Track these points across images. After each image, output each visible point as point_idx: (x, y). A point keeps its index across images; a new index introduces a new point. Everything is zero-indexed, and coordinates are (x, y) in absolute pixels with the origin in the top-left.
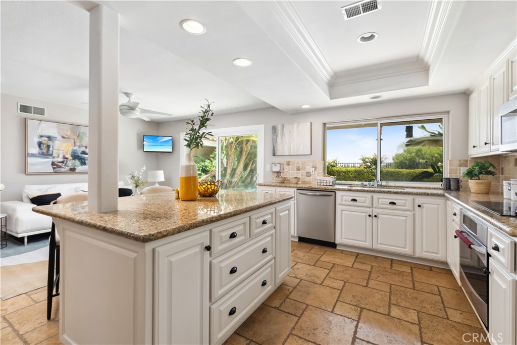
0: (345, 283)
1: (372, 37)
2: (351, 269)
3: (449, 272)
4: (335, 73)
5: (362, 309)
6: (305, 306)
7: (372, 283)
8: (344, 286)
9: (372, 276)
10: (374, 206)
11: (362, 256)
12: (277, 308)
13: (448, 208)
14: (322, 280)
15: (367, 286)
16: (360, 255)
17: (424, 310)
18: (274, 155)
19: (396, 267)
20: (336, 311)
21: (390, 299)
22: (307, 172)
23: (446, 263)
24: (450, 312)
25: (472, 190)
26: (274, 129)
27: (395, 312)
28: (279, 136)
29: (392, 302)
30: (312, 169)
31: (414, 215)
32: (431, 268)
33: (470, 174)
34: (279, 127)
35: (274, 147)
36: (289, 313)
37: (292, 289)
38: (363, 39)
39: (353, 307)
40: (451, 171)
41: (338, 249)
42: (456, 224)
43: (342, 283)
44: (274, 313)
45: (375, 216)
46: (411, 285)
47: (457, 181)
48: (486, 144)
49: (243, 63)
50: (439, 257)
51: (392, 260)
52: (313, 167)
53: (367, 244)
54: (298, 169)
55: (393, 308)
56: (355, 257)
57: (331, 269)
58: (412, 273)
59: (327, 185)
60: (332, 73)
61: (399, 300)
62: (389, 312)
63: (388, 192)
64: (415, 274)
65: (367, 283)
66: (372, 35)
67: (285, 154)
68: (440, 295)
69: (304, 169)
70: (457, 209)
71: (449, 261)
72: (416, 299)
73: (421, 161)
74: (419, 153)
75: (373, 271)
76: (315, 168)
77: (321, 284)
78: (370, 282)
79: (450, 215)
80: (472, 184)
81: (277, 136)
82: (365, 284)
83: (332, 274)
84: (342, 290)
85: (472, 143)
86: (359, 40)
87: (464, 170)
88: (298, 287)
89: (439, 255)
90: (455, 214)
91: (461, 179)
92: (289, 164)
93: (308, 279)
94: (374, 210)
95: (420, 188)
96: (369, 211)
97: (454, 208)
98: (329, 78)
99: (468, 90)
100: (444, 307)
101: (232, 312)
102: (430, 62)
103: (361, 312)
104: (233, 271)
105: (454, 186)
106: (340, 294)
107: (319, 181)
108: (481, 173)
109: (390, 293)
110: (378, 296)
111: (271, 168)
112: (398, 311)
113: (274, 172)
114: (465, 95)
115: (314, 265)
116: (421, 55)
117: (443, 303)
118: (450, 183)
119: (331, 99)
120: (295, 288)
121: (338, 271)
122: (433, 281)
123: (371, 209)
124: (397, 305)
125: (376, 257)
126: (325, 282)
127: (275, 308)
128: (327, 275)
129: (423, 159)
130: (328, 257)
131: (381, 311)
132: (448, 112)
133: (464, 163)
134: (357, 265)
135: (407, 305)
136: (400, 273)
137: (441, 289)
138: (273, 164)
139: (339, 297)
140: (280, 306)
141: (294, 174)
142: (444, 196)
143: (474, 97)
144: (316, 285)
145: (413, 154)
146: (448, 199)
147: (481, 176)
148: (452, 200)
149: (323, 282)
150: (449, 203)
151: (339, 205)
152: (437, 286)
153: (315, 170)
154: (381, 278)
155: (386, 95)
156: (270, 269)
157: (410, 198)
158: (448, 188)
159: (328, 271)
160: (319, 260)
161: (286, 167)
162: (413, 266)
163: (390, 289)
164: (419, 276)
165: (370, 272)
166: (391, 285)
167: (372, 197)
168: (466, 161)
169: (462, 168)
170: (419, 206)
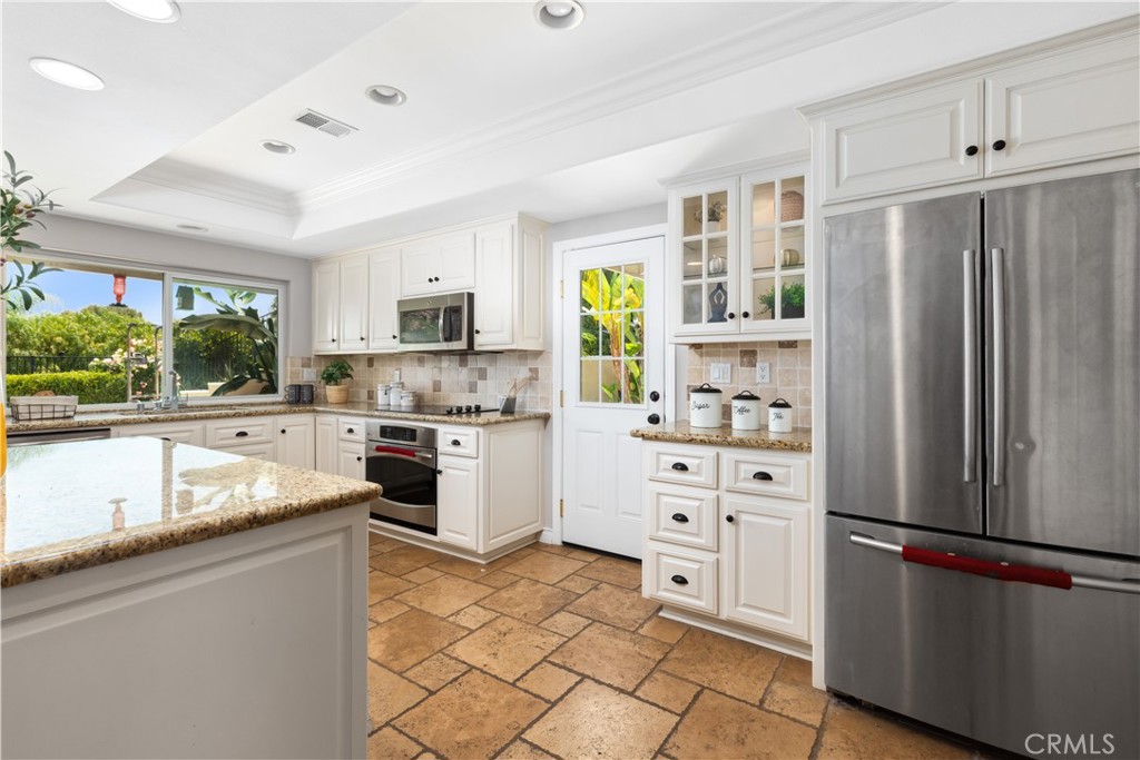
1: (281, 149)
13: (321, 427)
25: (333, 401)
31: (276, 447)
38: (269, 146)
40: (294, 375)
42: (353, 443)
47: (310, 387)
48: (362, 339)
63: (234, 416)
66: (283, 147)
80: (333, 391)
85: (326, 336)
87: (312, 373)
90: (350, 431)
91: (314, 384)
114: (308, 263)
132: (286, 282)
133: (307, 364)
142: (313, 410)
143: (324, 269)
147: (339, 380)
157: (269, 421)
158: (297, 400)
167: (205, 429)
168: (310, 359)
169: (305, 369)
170: (283, 431)
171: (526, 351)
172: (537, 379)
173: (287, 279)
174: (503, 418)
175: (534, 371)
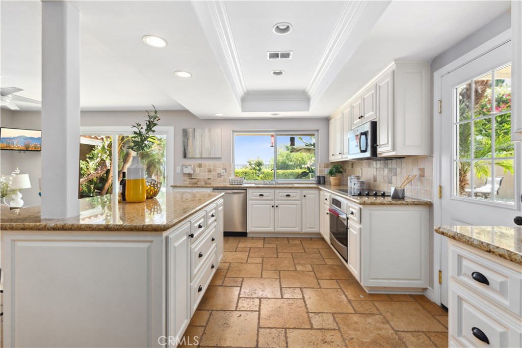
0: (263, 258)
1: (280, 73)
2: (263, 249)
3: (323, 239)
4: (248, 91)
5: (279, 271)
6: (241, 279)
7: (280, 255)
8: (263, 260)
9: (279, 250)
10: (276, 199)
11: (267, 239)
12: (222, 286)
13: (321, 197)
14: (246, 260)
15: (278, 257)
16: (267, 238)
17: (314, 263)
18: (185, 156)
19: (292, 242)
20: (263, 276)
21: (294, 261)
22: (218, 174)
23: (319, 234)
24: (327, 260)
25: (332, 183)
26: (185, 132)
27: (299, 268)
28: (191, 139)
29: (296, 263)
30: (222, 170)
31: (302, 203)
32: (311, 239)
33: (331, 173)
34: (190, 131)
35: (185, 150)
36: (232, 286)
37: (226, 271)
38: (275, 73)
39: (274, 272)
40: (320, 171)
41: (249, 237)
42: (327, 206)
43: (261, 259)
44: (220, 289)
45: (277, 206)
46: (303, 251)
47: (324, 177)
48: (340, 153)
49: (184, 75)
50: (315, 230)
51: (288, 238)
52: (223, 169)
53: (271, 229)
54: (210, 171)
55: (297, 266)
56: (263, 241)
57: (250, 251)
58: (302, 244)
59: (238, 184)
60: (245, 91)
61: (299, 261)
62: (296, 269)
63: (285, 188)
64: (304, 244)
65: (277, 255)
66: (280, 72)
67: (197, 157)
68: (320, 253)
69: (215, 170)
70: (327, 195)
71: (322, 232)
72: (308, 258)
73: (290, 163)
74: (288, 157)
75: (278, 247)
76: (226, 169)
77: (247, 263)
78: (279, 254)
79: (322, 200)
80: (332, 179)
81: (188, 139)
82: (276, 256)
83: (251, 255)
84: (262, 263)
85: (331, 153)
86: (272, 73)
87: (327, 171)
88: (230, 268)
89: (316, 229)
90: (326, 199)
91: (326, 176)
92: (200, 166)
93: (235, 261)
94: (276, 202)
95: (303, 184)
96: (272, 203)
97: (325, 195)
98: (243, 94)
99: (329, 117)
100: (323, 259)
101: (200, 290)
102: (311, 96)
103: (279, 273)
104: (200, 256)
105: (322, 181)
106: (262, 266)
107: (231, 181)
108: (336, 172)
109: (293, 258)
110: (287, 262)
111: (182, 170)
112: (300, 267)
113: (185, 174)
114: (327, 120)
115: (236, 251)
116: (306, 90)
117: (322, 257)
118: (320, 179)
119: (242, 112)
120: (228, 269)
121: (255, 252)
122: (315, 246)
123: (273, 202)
124: (299, 264)
125: (277, 238)
126: (248, 260)
127: (220, 286)
128: (248, 256)
129: (291, 161)
130: (243, 244)
131: (291, 269)
132: (318, 130)
133: (326, 166)
134: (266, 246)
135: (304, 262)
136: (295, 245)
137: (319, 249)
138: (184, 166)
139: (262, 268)
140: (223, 283)
141: (206, 175)
142: (318, 188)
143: (332, 122)
144: (243, 264)
145: (285, 158)
146: (320, 190)
147: (336, 174)
148: (324, 190)
149: (247, 261)
150: (322, 192)
151: (250, 200)
152: (317, 249)
153: (226, 172)
154: (285, 251)
155: (282, 114)
156: (214, 255)
157: (299, 191)
158: (319, 183)
159: (247, 253)
160: (237, 247)
161: (198, 169)
162: (301, 239)
163: (292, 255)
164: (307, 245)
165: (277, 248)
166: (292, 253)
167: (274, 191)
168: (328, 164)
169: (326, 169)
170: (305, 196)
171: (417, 156)
172: (424, 177)
173: (318, 129)
174: (393, 202)
175: (422, 170)
